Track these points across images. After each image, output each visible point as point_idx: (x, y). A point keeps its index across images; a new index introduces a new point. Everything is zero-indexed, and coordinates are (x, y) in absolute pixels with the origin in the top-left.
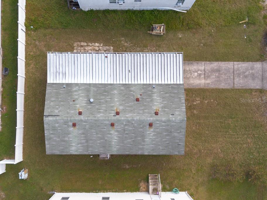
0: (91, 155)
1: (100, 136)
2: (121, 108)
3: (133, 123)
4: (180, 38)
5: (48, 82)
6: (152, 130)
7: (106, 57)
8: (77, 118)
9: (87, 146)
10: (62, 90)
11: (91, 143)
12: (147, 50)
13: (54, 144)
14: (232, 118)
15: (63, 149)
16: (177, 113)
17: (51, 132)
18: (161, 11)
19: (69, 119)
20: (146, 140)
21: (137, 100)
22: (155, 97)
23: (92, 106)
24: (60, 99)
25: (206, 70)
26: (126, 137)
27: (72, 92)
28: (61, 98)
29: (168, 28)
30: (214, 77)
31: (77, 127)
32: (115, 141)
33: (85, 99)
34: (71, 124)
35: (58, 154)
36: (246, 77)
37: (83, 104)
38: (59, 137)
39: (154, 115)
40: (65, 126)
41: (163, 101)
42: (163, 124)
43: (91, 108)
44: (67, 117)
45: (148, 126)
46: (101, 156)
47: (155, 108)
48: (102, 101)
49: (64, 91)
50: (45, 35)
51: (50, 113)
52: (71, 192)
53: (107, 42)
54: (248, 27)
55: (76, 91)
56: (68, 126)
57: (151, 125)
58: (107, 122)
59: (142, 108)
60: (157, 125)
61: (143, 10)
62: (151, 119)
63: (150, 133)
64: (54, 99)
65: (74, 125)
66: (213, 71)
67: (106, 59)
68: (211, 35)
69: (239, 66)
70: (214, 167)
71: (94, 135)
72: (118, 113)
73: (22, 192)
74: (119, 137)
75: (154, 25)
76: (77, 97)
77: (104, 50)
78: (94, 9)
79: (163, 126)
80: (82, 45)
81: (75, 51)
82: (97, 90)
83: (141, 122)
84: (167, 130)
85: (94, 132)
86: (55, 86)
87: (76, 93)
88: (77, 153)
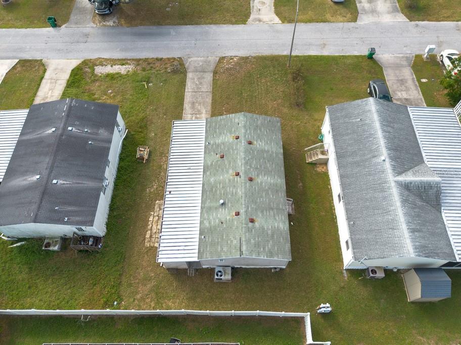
0: (290, 224)
1: (264, 194)
2: (231, 171)
3: (249, 159)
4: (155, 134)
5: (196, 259)
6: (255, 142)
7: (170, 192)
8: (244, 217)
9: (277, 209)
10: (207, 239)
11: (274, 204)
13: (278, 249)
14: (242, 93)
15: (283, 238)
16: (237, 120)
17: (262, 250)
18: (122, 151)
19: (244, 226)
20: (266, 149)
21: (222, 157)
22: (220, 141)
23: (228, 203)
24: (220, 240)
25: (192, 113)
26: (264, 168)
27: (211, 227)
28: (218, 239)
29: (143, 144)
30: (199, 107)
31: (254, 218)
32: (269, 179)
33: (220, 211)
34: (250, 225)
35: (290, 245)
36: (201, 83)
37: (226, 212)
38: (268, 241)
39: (239, 140)
40: (253, 232)
41: (224, 134)
42: (248, 132)
43: (231, 203)
44: (242, 228)
45: (251, 146)
46: (291, 212)
47: (231, 140)
48: (222, 192)
49: (209, 236)
50: (130, 285)
51: (237, 250)
53: (150, 207)
54: (152, 82)
55: (210, 223)
56: (254, 227)
57: (250, 143)
58: (248, 184)
59: (232, 151)
60: (250, 136)
61: (118, 169)
62: (243, 142)
63: (259, 144)
64: (219, 248)
65: (252, 221)
66: (193, 107)
67: (172, 193)
68: (155, 109)
69: (189, 88)
71: (263, 200)
72: (238, 174)
74: (265, 175)
75: (138, 156)
76: (217, 220)
77: (159, 211)
79: (250, 132)
80: (149, 237)
81: (156, 245)
82: (210, 199)
83: (247, 151)
84: (255, 129)
85: (260, 200)
86: (202, 249)
87: (212, 223)
88: (286, 223)
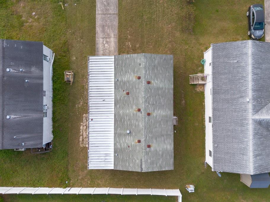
0: (174, 132)
1: (158, 125)
2: (134, 107)
3: (147, 97)
4: (76, 58)
5: (113, 168)
6: (153, 82)
7: (92, 120)
8: (143, 144)
9: (166, 135)
10: (119, 157)
11: (164, 132)
12: (87, 86)
13: (165, 163)
14: (143, 16)
15: (169, 155)
16: (139, 61)
17: (155, 166)
18: (53, 74)
19: (144, 151)
20: (161, 87)
21: (128, 94)
22: (126, 79)
23: (133, 132)
24: (127, 158)
25: (103, 37)
26: (159, 103)
27: (121, 148)
28: (126, 158)
29: (68, 68)
30: (109, 30)
31: (151, 144)
32: (162, 112)
33: (128, 137)
34: (148, 149)
35: (173, 159)
36: (108, 4)
37: (132, 139)
38: (159, 159)
39: (140, 80)
40: (150, 154)
41: (129, 73)
42: (148, 72)
43: (135, 133)
44: (142, 152)
45: (150, 85)
46: (175, 124)
47: (134, 79)
48: (129, 123)
49: (120, 155)
50: (74, 171)
51: (139, 167)
52: (205, 148)
53: (79, 119)
54: (67, 2)
55: (121, 145)
56: (150, 151)
57: (149, 83)
58: (147, 118)
59: (135, 90)
60: (149, 77)
61: (53, 89)
62: (144, 83)
63: (155, 83)
64: (127, 164)
65: (149, 146)
66: (103, 31)
67: (93, 120)
68: (74, 33)
69: (99, 9)
70: (183, 31)
71: (157, 130)
72: (139, 110)
73: (205, 190)
74: (159, 109)
75: (66, 80)
76: (126, 144)
77: (86, 122)
78: (52, 130)
79: (149, 73)
80: (82, 140)
81: (87, 146)
82: (120, 127)
83: (147, 91)
84: (153, 69)
85: (155, 130)
86: (116, 163)
87: (122, 145)
88: (172, 144)
